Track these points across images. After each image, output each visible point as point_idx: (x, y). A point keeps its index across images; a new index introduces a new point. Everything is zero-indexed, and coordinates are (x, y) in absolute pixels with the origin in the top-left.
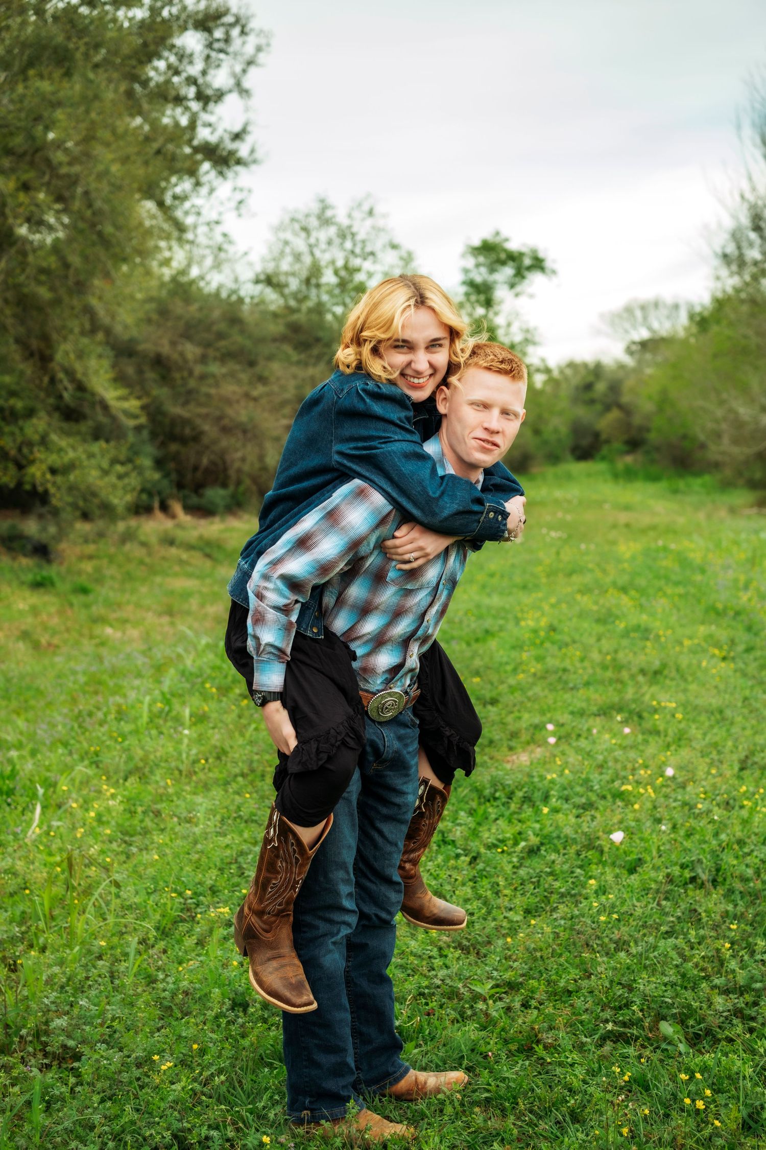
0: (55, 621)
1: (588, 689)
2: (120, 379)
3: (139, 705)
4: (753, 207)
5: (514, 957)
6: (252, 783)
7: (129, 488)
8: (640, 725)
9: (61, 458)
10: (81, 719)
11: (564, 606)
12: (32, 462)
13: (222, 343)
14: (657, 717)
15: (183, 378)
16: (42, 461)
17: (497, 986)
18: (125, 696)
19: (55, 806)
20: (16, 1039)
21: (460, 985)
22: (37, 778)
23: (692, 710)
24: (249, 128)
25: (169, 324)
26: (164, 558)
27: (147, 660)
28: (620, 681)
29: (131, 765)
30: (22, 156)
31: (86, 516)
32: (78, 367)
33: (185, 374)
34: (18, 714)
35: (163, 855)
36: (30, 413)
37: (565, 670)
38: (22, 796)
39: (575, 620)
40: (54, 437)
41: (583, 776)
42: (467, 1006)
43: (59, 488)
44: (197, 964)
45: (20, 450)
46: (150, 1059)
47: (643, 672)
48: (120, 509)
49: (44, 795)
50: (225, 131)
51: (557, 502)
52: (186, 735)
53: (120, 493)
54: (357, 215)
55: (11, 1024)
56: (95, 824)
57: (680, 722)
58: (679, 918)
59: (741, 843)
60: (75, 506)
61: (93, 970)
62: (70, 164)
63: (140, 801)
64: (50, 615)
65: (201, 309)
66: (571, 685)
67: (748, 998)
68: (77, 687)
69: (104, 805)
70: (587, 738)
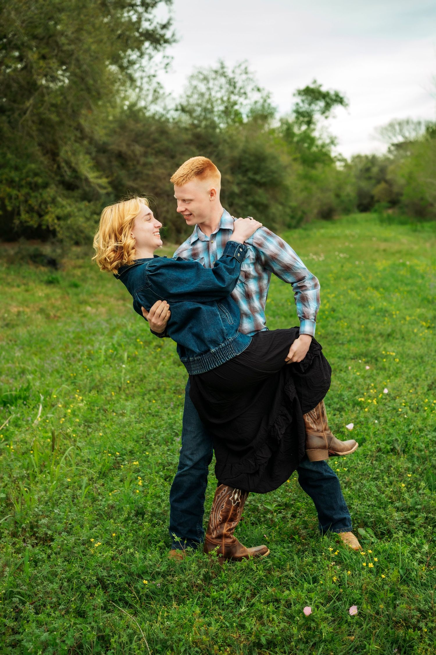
0: (59, 303)
1: (350, 344)
2: (98, 166)
3: (100, 351)
5: (290, 490)
6: (158, 395)
8: (376, 364)
9: (63, 211)
10: (68, 358)
11: (341, 297)
12: (47, 213)
13: (156, 145)
14: (385, 360)
15: (134, 165)
16: (52, 213)
17: (280, 505)
18: (93, 346)
19: (50, 406)
20: (20, 530)
21: (259, 505)
22: (42, 391)
23: (403, 356)
24: (171, 22)
25: (126, 134)
27: (108, 326)
28: (368, 340)
29: (93, 384)
30: (42, 39)
31: (77, 244)
32: (73, 159)
33: (135, 163)
34: (36, 355)
35: (105, 433)
36: (46, 186)
37: (338, 333)
38: (33, 400)
39: (346, 305)
40: (59, 199)
41: (339, 393)
42: (262, 516)
43: (62, 228)
44: (119, 491)
45: (40, 206)
46: (90, 541)
47: (381, 335)
49: (44, 400)
50: (158, 23)
51: (346, 237)
52: (124, 368)
54: (238, 71)
55: (18, 522)
56: (72, 416)
57: (398, 363)
58: (381, 471)
59: (421, 430)
60: (70, 238)
61: (64, 494)
62: (69, 44)
63: (97, 404)
64: (56, 300)
65: (144, 125)
66: (340, 342)
67: (412, 513)
68: (68, 340)
69: (77, 406)
70: (345, 372)
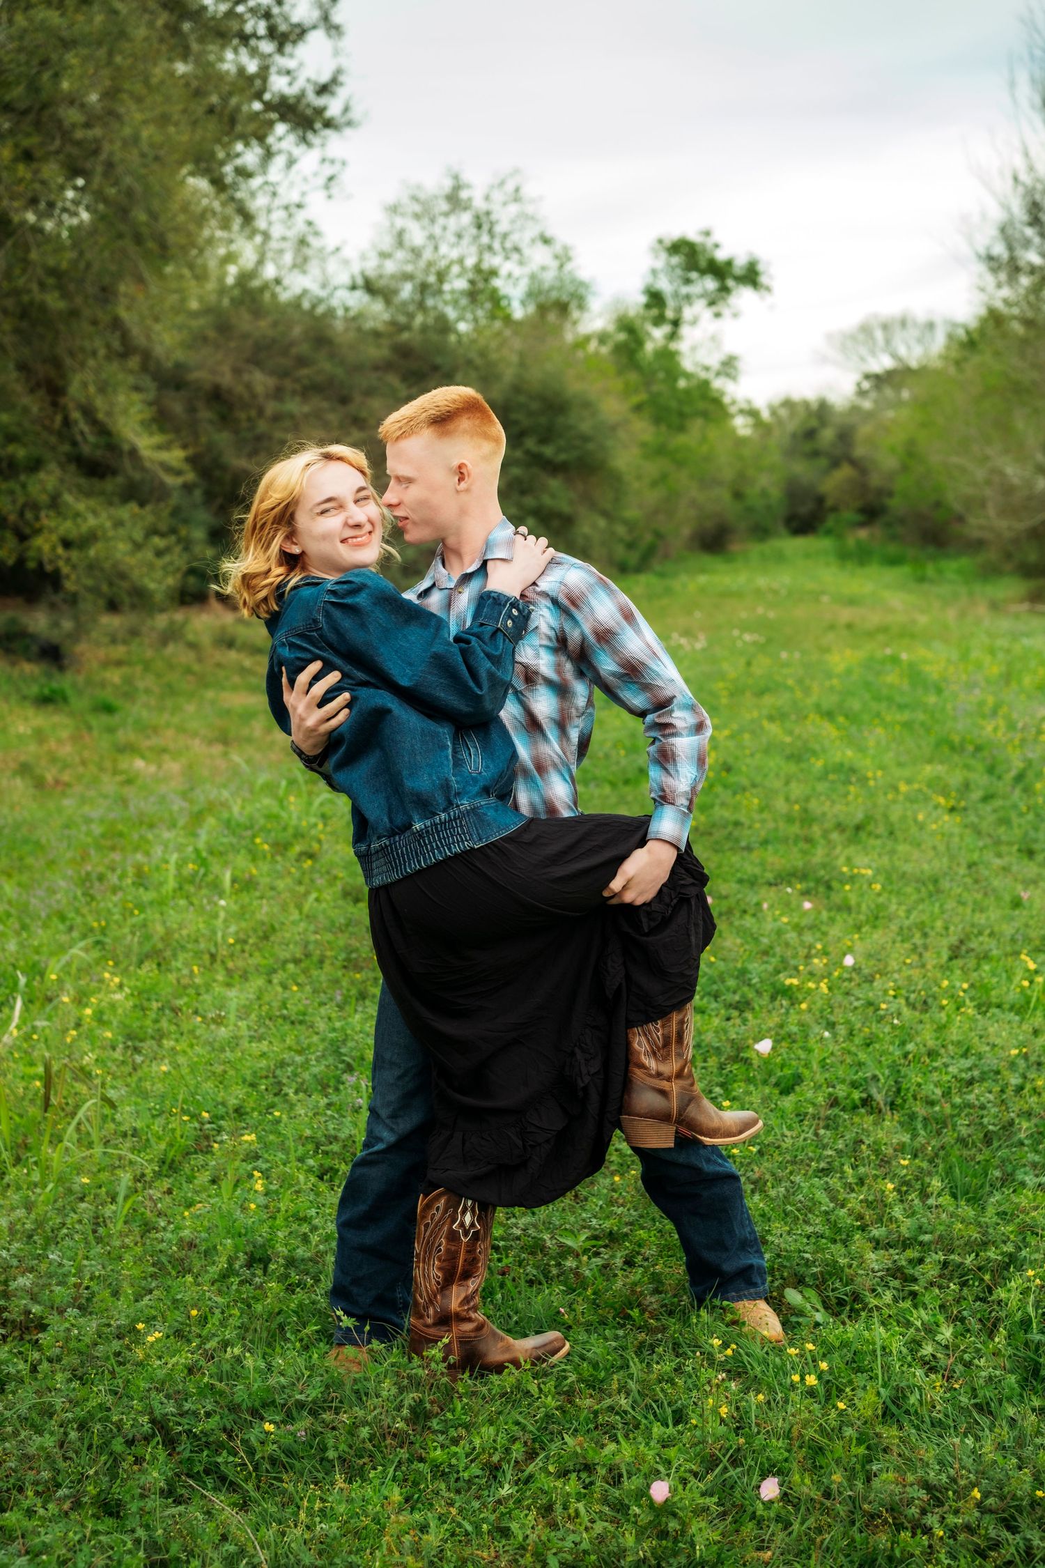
0: (67, 750)
1: (766, 850)
2: (161, 420)
3: (164, 866)
4: (1030, 192)
5: (621, 1201)
6: (305, 971)
7: (171, 568)
8: (828, 898)
9: (78, 526)
10: (88, 884)
11: (747, 736)
12: (38, 532)
13: (304, 372)
14: (847, 887)
15: (249, 419)
16: (51, 531)
17: (596, 1238)
18: (147, 854)
19: (42, 1000)
21: (546, 1237)
22: (21, 963)
23: (893, 879)
24: (341, 78)
25: (232, 344)
26: (219, 665)
27: (185, 805)
28: (809, 840)
29: (147, 948)
30: (24, 113)
31: (113, 606)
32: (99, 402)
33: (253, 413)
34: (9, 876)
35: (176, 1066)
36: (35, 465)
37: (737, 824)
39: (758, 756)
40: (68, 498)
41: (740, 966)
42: (553, 1262)
43: (74, 567)
44: (208, 1207)
45: (21, 514)
46: (135, 1328)
47: (840, 827)
48: (159, 597)
49: (27, 985)
50: (308, 80)
51: (758, 592)
52: (223, 908)
53: (159, 574)
54: (498, 196)
56: (95, 1024)
57: (879, 895)
58: (839, 1152)
59: (932, 1054)
60: (96, 592)
61: (72, 1214)
62: (87, 125)
63: (156, 994)
64: (60, 742)
65: (275, 324)
66: (743, 844)
67: (912, 1254)
68: (89, 840)
69: (107, 1000)
70: (754, 915)
